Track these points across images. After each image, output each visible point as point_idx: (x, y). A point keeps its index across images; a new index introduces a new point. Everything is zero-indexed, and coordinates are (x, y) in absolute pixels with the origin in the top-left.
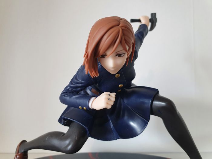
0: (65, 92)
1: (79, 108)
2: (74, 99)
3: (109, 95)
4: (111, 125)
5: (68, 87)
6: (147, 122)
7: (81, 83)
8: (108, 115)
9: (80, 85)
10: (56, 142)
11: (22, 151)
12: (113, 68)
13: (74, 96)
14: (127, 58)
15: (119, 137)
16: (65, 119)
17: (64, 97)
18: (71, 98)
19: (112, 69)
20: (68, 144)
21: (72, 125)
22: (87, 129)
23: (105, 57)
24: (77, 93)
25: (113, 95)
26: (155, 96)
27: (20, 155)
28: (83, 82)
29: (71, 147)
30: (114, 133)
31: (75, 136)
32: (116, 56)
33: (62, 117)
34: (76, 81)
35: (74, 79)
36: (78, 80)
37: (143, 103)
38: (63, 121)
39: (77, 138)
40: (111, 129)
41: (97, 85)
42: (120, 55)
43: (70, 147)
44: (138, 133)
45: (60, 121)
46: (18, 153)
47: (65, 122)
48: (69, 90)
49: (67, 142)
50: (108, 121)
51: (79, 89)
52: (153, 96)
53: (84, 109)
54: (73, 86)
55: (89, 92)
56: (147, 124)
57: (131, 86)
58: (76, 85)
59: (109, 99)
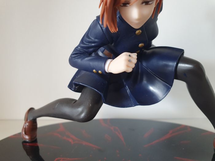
0: (76, 54)
1: (93, 72)
2: (86, 61)
3: (130, 56)
4: (127, 91)
5: (79, 48)
6: (170, 87)
7: (94, 42)
8: (123, 80)
9: (93, 44)
10: (67, 110)
11: (31, 119)
12: (138, 19)
13: (87, 58)
14: (155, 8)
15: (138, 104)
16: (76, 85)
17: (75, 59)
18: (83, 60)
19: (137, 22)
20: (81, 112)
21: (85, 90)
22: (102, 95)
23: (128, 5)
24: (90, 54)
25: (134, 55)
26: (180, 57)
27: (29, 123)
28: (96, 40)
29: (85, 115)
30: (131, 100)
31: (88, 103)
32: (143, 3)
33: (73, 82)
34: (88, 39)
35: (85, 37)
36: (90, 39)
37: (167, 66)
38: (74, 86)
39: (91, 105)
40: (128, 94)
41: (113, 44)
42: (147, 3)
43: (83, 115)
44: (158, 99)
45: (70, 86)
46: (27, 120)
47: (76, 87)
48: (80, 51)
49: (80, 109)
50: (124, 86)
51: (91, 50)
52: (179, 58)
53: (99, 73)
54: (84, 45)
55: (100, 54)
56: (170, 89)
57: (151, 46)
58: (88, 45)
59: (129, 61)
